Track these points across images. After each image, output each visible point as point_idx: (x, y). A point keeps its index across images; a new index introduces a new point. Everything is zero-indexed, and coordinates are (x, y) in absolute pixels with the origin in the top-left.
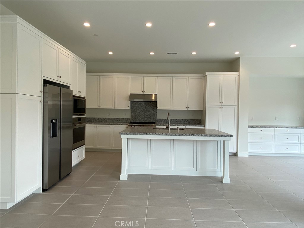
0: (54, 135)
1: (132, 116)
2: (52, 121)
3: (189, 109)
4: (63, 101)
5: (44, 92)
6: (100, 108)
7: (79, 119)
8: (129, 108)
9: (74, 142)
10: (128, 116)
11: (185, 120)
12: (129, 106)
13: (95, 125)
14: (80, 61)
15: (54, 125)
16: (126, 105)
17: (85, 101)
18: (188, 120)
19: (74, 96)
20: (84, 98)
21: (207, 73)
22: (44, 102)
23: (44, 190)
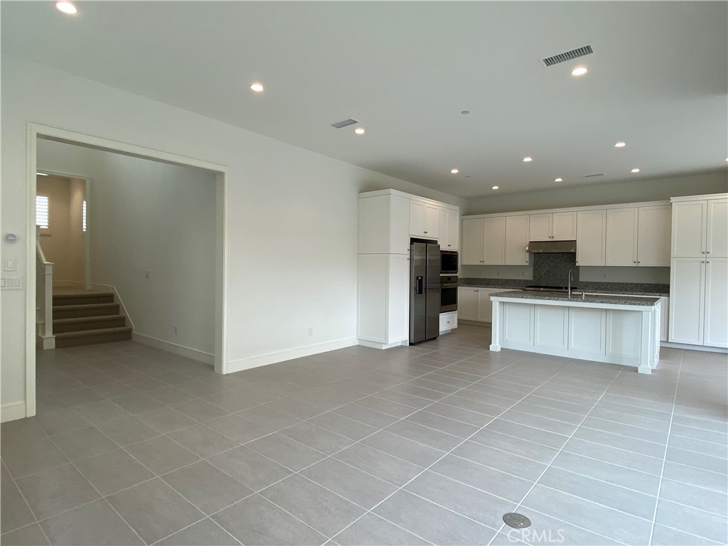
0: (420, 292)
1: (534, 277)
2: (417, 278)
3: (639, 265)
4: (430, 255)
5: (411, 250)
6: (485, 264)
7: (449, 278)
8: (527, 264)
9: (443, 304)
10: (529, 276)
11: (637, 284)
12: (528, 260)
13: (476, 289)
14: (452, 208)
15: (420, 282)
16: (522, 259)
17: (457, 256)
18: (642, 285)
19: (442, 251)
20: (456, 252)
21: (673, 199)
22: (411, 259)
23: (410, 344)
